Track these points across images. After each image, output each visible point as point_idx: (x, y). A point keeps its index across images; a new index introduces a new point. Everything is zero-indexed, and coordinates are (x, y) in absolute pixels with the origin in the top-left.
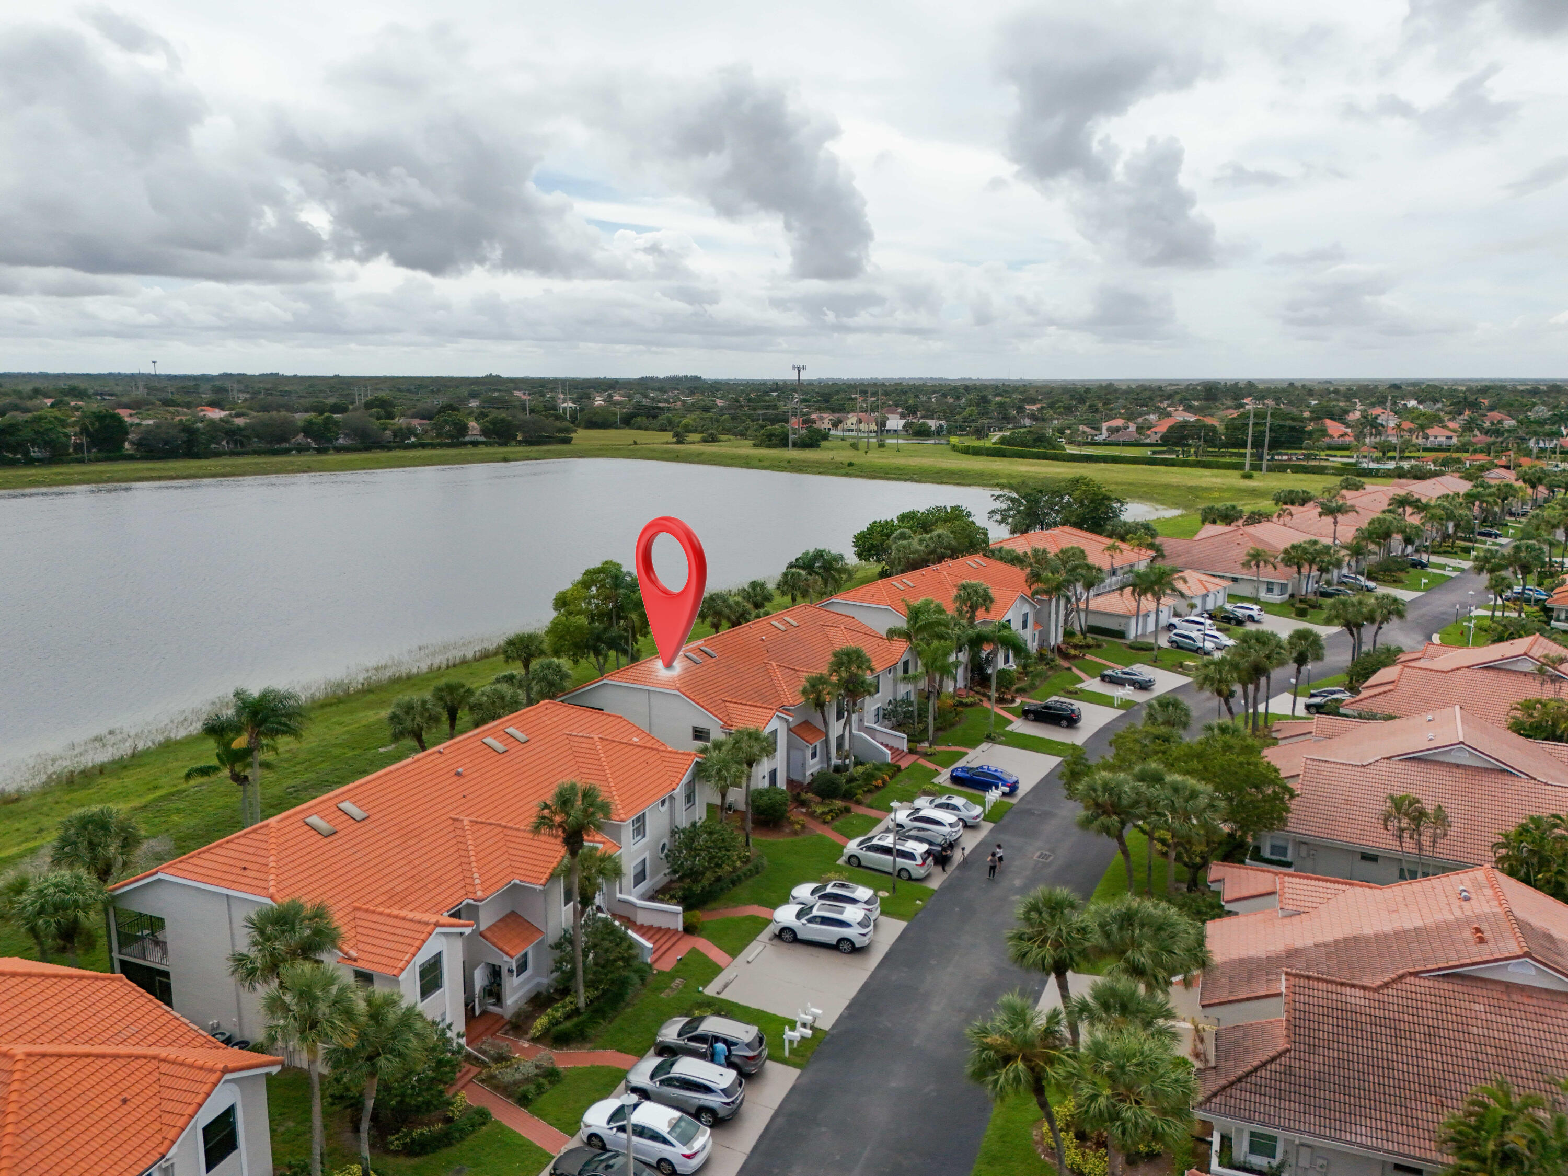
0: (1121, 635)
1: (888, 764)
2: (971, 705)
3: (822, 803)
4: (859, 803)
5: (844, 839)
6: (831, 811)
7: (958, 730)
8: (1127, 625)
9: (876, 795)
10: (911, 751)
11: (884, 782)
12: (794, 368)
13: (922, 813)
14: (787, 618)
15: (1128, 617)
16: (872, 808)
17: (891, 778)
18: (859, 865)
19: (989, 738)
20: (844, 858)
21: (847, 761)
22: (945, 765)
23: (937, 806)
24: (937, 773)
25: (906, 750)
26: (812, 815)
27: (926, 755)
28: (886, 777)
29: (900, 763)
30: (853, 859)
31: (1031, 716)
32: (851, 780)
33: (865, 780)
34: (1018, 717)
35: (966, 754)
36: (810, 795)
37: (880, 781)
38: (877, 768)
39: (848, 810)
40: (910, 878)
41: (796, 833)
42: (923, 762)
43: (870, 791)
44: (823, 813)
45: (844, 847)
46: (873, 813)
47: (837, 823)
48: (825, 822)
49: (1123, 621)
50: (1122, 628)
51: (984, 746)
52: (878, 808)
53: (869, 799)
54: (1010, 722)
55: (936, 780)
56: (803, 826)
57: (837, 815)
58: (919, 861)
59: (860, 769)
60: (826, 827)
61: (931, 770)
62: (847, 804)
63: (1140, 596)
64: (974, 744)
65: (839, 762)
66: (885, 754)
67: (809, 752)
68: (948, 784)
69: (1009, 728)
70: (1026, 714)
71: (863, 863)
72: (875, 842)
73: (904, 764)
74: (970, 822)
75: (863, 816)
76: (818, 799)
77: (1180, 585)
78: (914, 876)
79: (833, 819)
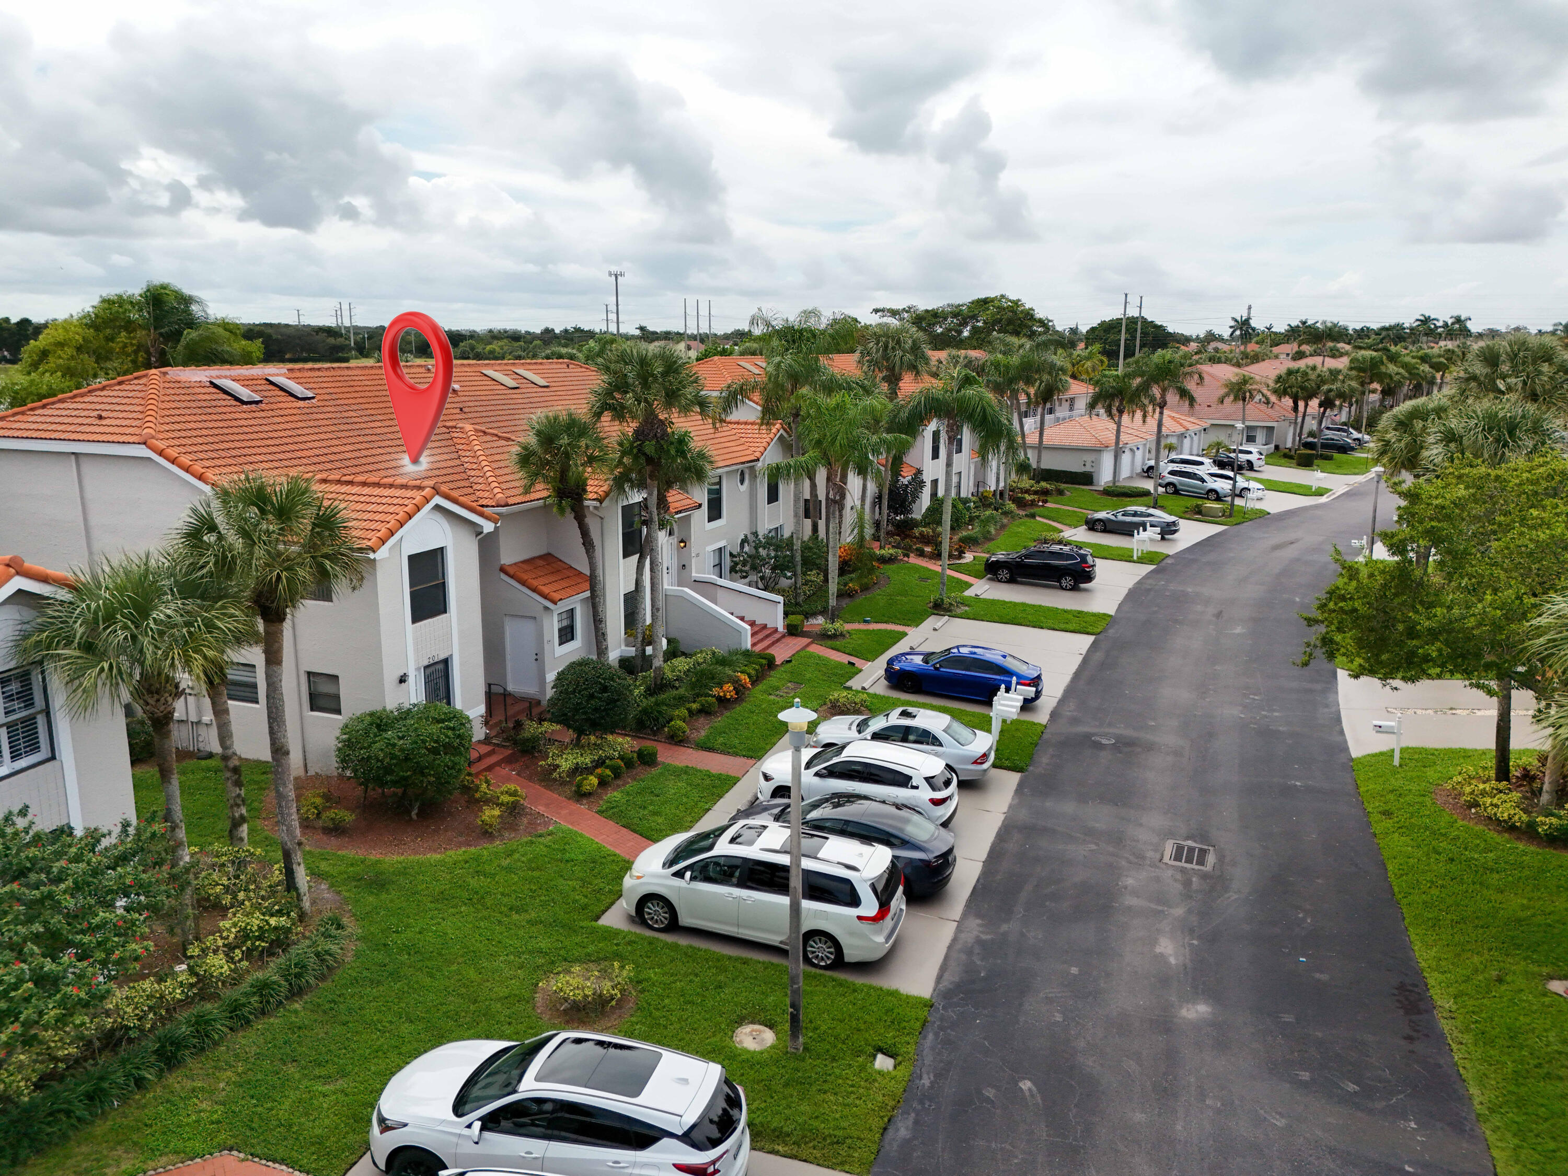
0: (1086, 479)
1: (747, 654)
2: (891, 560)
3: (577, 744)
4: (676, 740)
5: (633, 839)
6: (600, 763)
7: (879, 596)
8: (1097, 463)
9: (720, 721)
10: (793, 631)
11: (740, 690)
12: (610, 274)
13: (847, 755)
14: (521, 371)
15: (1096, 451)
16: (711, 749)
17: (755, 681)
18: (673, 925)
19: (939, 608)
20: (626, 905)
21: (649, 650)
22: (871, 655)
23: (876, 736)
24: (853, 671)
25: (781, 628)
26: (548, 778)
27: (825, 637)
28: (744, 678)
29: (772, 651)
30: (651, 909)
31: (1004, 574)
32: (659, 686)
33: (693, 686)
34: (979, 576)
35: (905, 634)
36: (549, 727)
37: (729, 687)
38: (723, 662)
39: (647, 759)
40: (839, 962)
41: (487, 833)
42: (819, 650)
43: (705, 711)
44: (577, 770)
45: (627, 866)
46: (715, 763)
47: (615, 795)
48: (581, 795)
49: (1088, 458)
50: (1088, 469)
51: (932, 622)
52: (727, 750)
53: (703, 730)
54: (969, 585)
55: (855, 683)
56: (514, 810)
57: (617, 774)
58: (869, 906)
59: (682, 664)
60: (583, 807)
61: (839, 665)
62: (648, 745)
63: (1121, 412)
64: (915, 619)
65: (631, 651)
66: (738, 632)
67: (553, 626)
68: (881, 688)
69: (969, 593)
70: (993, 570)
71: (685, 920)
72: (723, 848)
73: (781, 653)
74: (969, 770)
75: (686, 771)
76: (569, 735)
77: (1191, 385)
78: (851, 954)
79: (603, 783)
